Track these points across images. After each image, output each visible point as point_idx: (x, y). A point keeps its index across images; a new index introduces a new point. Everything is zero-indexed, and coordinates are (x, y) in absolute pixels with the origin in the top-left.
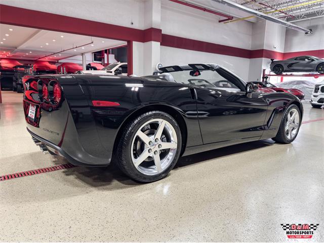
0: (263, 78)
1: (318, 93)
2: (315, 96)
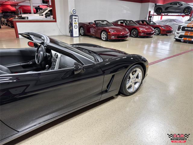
0: (149, 17)
1: (180, 31)
2: (177, 33)
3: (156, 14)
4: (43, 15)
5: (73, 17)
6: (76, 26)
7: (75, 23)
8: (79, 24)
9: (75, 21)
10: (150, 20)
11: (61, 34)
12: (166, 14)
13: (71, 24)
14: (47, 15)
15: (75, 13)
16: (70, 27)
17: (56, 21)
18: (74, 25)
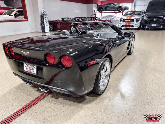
0: (94, 14)
1: (121, 22)
2: (120, 24)
3: (99, 12)
4: (12, 16)
5: (44, 16)
6: (47, 23)
7: (46, 21)
8: (49, 21)
9: (46, 19)
10: (95, 16)
11: (33, 31)
12: (105, 12)
13: (42, 22)
14: (16, 16)
15: (44, 12)
16: (42, 25)
17: (27, 20)
18: (45, 22)
